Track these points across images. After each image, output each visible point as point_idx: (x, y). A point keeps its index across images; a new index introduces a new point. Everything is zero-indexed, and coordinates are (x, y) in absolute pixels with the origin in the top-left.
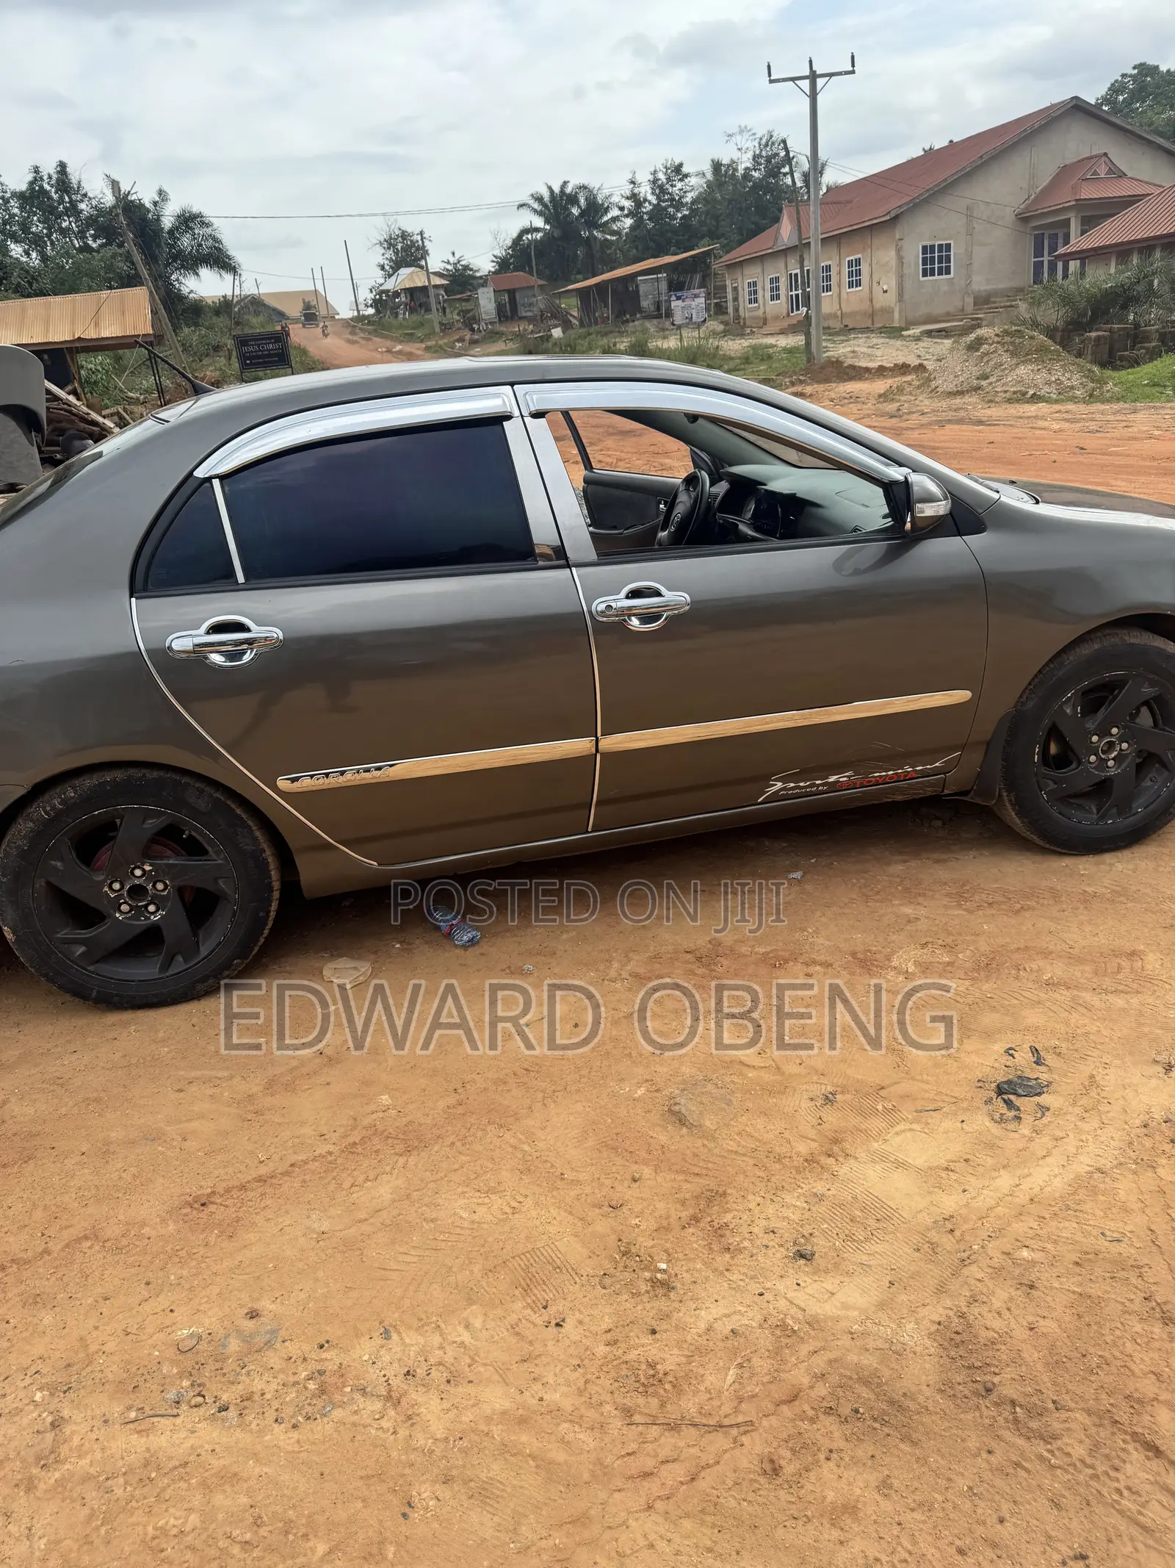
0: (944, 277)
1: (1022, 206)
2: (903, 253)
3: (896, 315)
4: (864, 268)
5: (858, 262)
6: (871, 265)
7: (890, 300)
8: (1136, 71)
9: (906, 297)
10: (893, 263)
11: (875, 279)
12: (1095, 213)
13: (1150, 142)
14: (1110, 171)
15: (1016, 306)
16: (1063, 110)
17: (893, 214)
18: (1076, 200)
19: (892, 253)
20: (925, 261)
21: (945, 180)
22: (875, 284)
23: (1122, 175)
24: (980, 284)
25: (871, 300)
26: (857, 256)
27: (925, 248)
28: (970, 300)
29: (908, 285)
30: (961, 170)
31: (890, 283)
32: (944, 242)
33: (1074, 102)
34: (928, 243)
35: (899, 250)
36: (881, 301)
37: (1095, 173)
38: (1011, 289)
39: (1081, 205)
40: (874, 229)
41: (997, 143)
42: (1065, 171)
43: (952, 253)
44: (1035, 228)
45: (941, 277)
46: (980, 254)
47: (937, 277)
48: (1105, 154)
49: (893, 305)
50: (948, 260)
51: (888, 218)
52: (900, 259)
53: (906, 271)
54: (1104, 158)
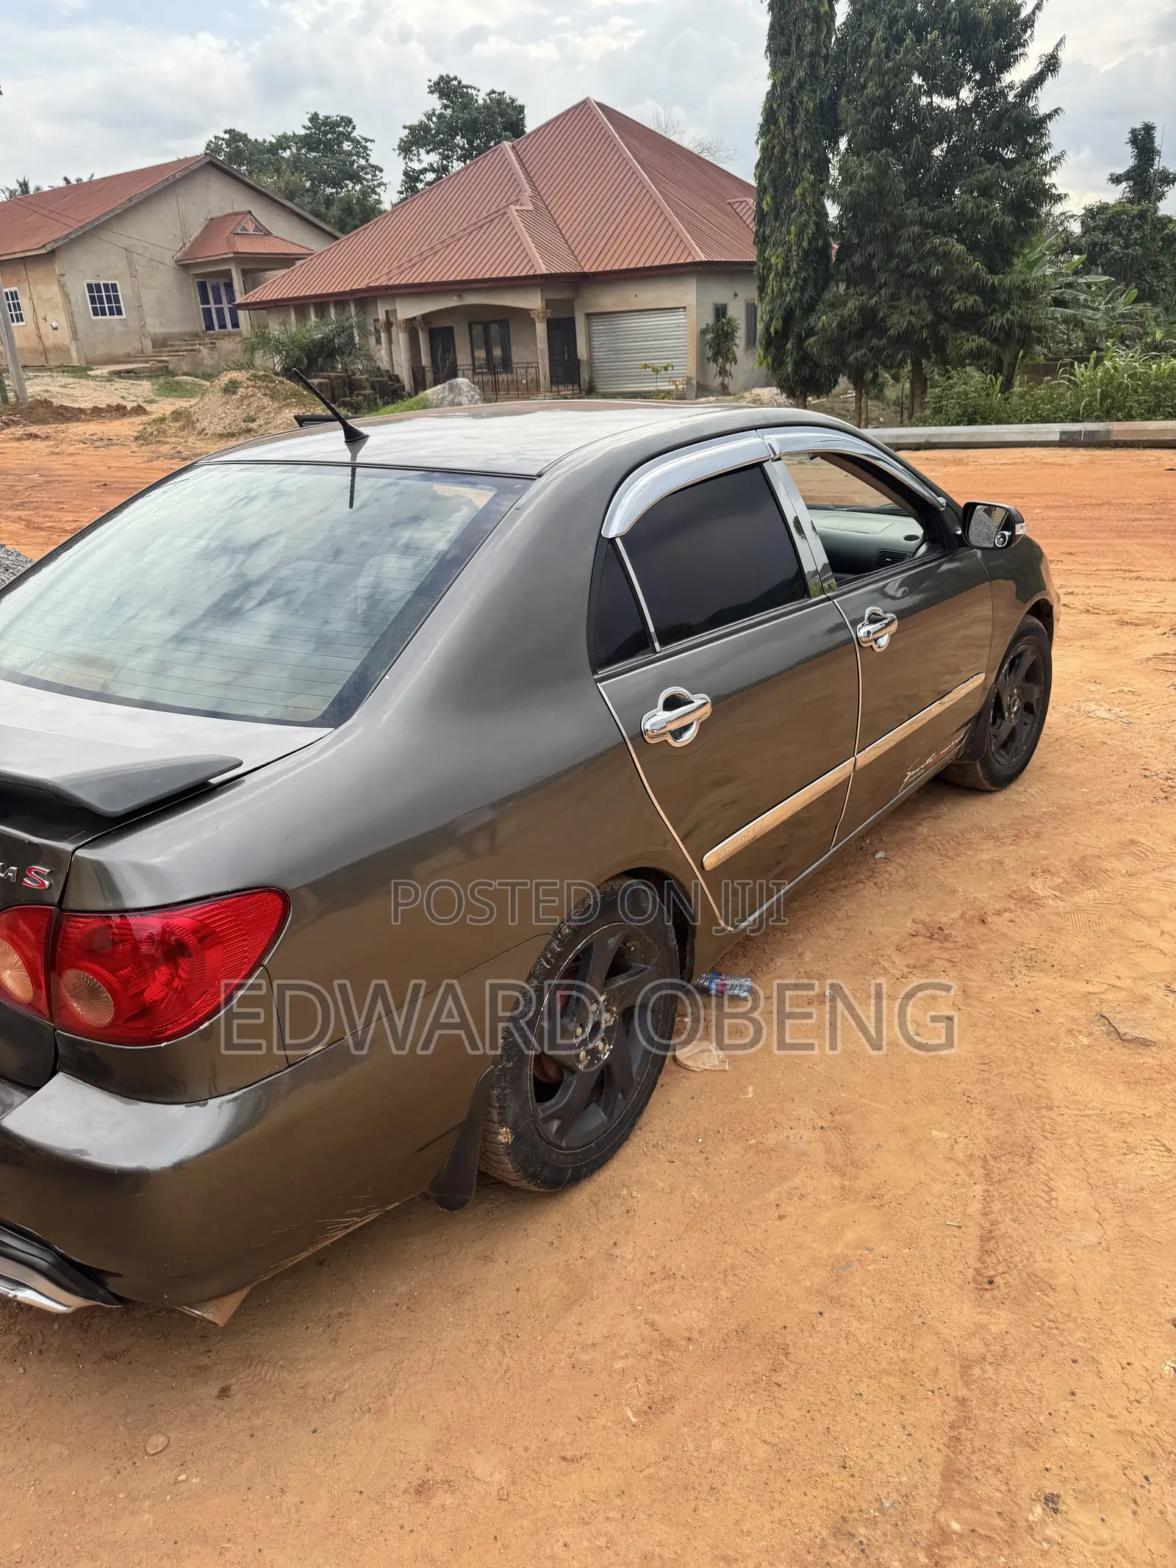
0: (116, 317)
1: (179, 254)
2: (70, 290)
3: (74, 353)
4: (24, 301)
5: (14, 295)
6: (31, 299)
7: (64, 337)
9: (80, 335)
10: (58, 298)
11: (40, 314)
12: (255, 267)
13: (284, 207)
14: (257, 229)
15: (199, 351)
16: (198, 166)
17: (49, 248)
18: (234, 253)
19: (56, 289)
20: (93, 301)
21: (98, 219)
22: (40, 321)
23: (268, 234)
24: (155, 326)
25: (40, 337)
26: (13, 289)
27: (90, 286)
28: (148, 343)
29: (80, 323)
30: (112, 211)
31: (58, 319)
32: (109, 282)
33: (208, 159)
34: (93, 282)
35: (62, 287)
36: (51, 339)
37: (244, 229)
38: (186, 333)
39: (240, 258)
40: (27, 262)
41: (144, 187)
42: (213, 225)
43: (119, 293)
44: (197, 276)
45: (112, 317)
46: (148, 298)
47: (108, 317)
48: (250, 212)
49: (67, 342)
50: (117, 301)
51: (43, 251)
52: (66, 296)
53: (74, 308)
54: (249, 216)
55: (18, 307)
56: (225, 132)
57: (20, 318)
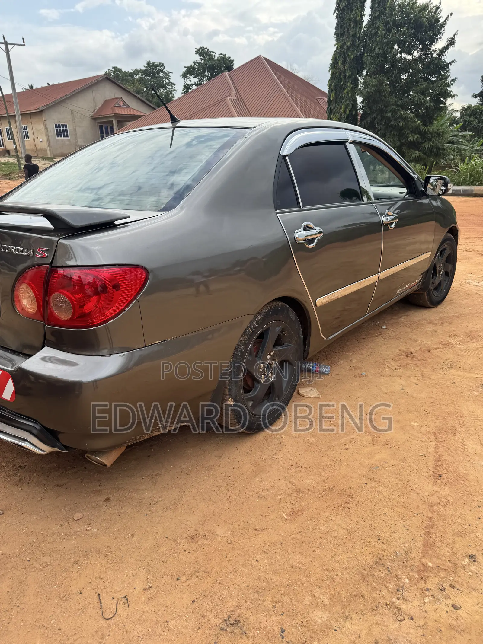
0: (66, 138)
1: (93, 114)
2: (48, 126)
3: (48, 152)
4: (29, 131)
5: (26, 128)
6: (32, 130)
7: (45, 145)
8: (113, 69)
9: (51, 145)
10: (43, 130)
11: (36, 136)
12: (122, 120)
13: (135, 96)
14: (124, 105)
16: (101, 79)
17: (40, 109)
18: (115, 114)
19: (42, 126)
20: (57, 131)
21: (61, 98)
22: (36, 139)
23: (128, 107)
24: (81, 142)
25: (35, 145)
26: (25, 126)
27: (56, 125)
29: (51, 141)
30: (67, 95)
31: (43, 138)
32: (64, 124)
33: (106, 76)
34: (58, 124)
35: (45, 125)
36: (39, 146)
37: (119, 104)
39: (117, 116)
40: (32, 115)
41: (79, 87)
42: (107, 103)
43: (68, 129)
44: (99, 123)
46: (79, 131)
47: (63, 138)
48: (121, 98)
49: (46, 147)
50: (67, 131)
51: (38, 111)
52: (46, 129)
53: (50, 134)
54: (121, 99)
55: (27, 133)
56: (113, 68)
57: (27, 137)
